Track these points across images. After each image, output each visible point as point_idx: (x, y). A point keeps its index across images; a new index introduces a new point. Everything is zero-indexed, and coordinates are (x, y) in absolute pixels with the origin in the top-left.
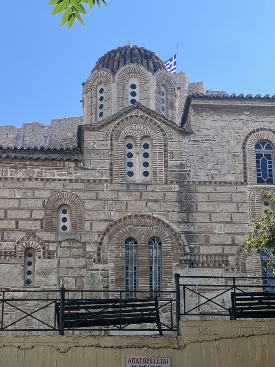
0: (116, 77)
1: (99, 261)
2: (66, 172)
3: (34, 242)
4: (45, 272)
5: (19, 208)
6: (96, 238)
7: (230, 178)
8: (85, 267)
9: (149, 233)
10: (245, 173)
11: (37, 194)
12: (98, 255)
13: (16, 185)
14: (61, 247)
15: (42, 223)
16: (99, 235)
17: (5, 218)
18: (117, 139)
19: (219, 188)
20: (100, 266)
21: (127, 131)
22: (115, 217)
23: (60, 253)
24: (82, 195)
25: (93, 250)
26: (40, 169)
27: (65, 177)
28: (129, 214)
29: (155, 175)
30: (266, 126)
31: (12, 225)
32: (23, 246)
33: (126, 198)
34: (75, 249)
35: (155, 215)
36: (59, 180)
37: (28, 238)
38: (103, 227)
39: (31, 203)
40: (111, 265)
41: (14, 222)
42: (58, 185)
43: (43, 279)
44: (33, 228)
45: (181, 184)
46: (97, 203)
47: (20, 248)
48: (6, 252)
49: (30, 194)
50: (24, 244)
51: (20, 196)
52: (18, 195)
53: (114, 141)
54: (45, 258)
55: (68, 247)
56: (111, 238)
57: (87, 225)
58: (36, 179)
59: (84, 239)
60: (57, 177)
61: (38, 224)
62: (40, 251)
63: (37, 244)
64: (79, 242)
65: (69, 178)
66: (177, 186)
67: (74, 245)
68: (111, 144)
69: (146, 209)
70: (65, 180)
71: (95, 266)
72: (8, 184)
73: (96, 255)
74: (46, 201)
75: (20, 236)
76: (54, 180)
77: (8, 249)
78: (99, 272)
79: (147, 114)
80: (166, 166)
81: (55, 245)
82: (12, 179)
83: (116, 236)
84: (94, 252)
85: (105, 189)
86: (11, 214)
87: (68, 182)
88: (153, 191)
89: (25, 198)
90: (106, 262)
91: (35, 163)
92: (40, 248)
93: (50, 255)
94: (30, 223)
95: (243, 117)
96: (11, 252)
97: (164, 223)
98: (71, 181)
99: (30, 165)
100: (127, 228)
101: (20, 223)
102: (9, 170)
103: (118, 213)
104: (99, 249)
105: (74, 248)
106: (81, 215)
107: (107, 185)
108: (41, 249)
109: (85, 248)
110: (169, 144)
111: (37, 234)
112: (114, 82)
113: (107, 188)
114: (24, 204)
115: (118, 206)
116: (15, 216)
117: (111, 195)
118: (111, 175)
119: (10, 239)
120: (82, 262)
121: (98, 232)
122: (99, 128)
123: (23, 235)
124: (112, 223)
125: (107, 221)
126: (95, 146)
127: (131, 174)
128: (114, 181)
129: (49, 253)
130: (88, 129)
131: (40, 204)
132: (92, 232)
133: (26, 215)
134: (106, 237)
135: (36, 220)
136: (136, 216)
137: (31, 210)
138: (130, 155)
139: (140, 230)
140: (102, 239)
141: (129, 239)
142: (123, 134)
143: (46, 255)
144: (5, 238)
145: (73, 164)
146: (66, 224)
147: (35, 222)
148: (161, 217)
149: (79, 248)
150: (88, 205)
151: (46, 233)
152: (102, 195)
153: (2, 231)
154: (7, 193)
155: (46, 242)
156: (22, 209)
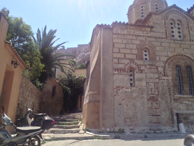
1: (165, 76)
2: (146, 33)
3: (134, 65)
4: (140, 80)
5: (125, 48)
6: (163, 65)
8: (159, 78)
9: (186, 63)
11: (133, 42)
13: (123, 37)
14: (146, 68)
15: (136, 56)
16: (164, 63)
17: (119, 52)
18: (167, 19)
20: (166, 78)
21: (171, 16)
22: (170, 55)
23: (146, 70)
24: (155, 44)
25: (161, 70)
26: (134, 30)
27: (145, 35)
28: (176, 54)
29: (185, 37)
31: (123, 56)
32: (128, 66)
33: (174, 46)
34: (153, 69)
35: (187, 55)
36: (143, 36)
37: (131, 63)
38: (165, 59)
39: (131, 46)
40: (170, 78)
41: (123, 55)
42: (143, 39)
43: (139, 83)
44: (133, 58)
46: (161, 48)
48: (121, 69)
49: (130, 41)
50: (129, 65)
51: (125, 42)
52: (124, 42)
53: (166, 21)
54: (139, 73)
55: (149, 68)
56: (169, 64)
57: (158, 58)
58: (132, 35)
59: (157, 64)
60: (142, 34)
61: (135, 56)
62: (137, 69)
63: (135, 66)
64: (154, 66)
65: (147, 35)
67: (152, 67)
69: (183, 52)
70: (146, 36)
71: (163, 78)
72: (120, 36)
73: (163, 73)
74: (138, 46)
75: (127, 61)
76: (141, 36)
77: (121, 68)
78: (166, 81)
79: (179, 10)
80: (189, 34)
81: (144, 67)
82: (121, 34)
83: (171, 63)
84: (162, 71)
85: (164, 42)
86: (122, 51)
87: (147, 37)
88: (185, 44)
89: (128, 44)
90: (168, 76)
91: (132, 27)
92: (136, 68)
93: (141, 71)
94: (131, 55)
96: (123, 69)
97: (191, 59)
99: (130, 28)
100: (176, 60)
101: (126, 55)
102: (119, 30)
103: (171, 53)
104: (164, 70)
105: (152, 68)
106: (154, 53)
107: (165, 40)
108: (137, 68)
109: (157, 69)
110: (190, 24)
111: (135, 61)
113: (165, 41)
114: (128, 46)
115: (171, 50)
116: (124, 52)
117: (167, 45)
118: (166, 35)
119: (122, 63)
120: (157, 76)
121: (163, 61)
122: (159, 14)
124: (169, 57)
125: (166, 56)
126: (158, 22)
127: (173, 36)
128: (168, 38)
130: (154, 14)
131: (135, 47)
132: (160, 61)
133: (129, 51)
134: (167, 64)
135: (134, 54)
136: (179, 55)
137: (131, 49)
138: (172, 28)
139: (182, 61)
140: (165, 65)
141: (177, 66)
142: (169, 18)
144: (120, 62)
145: (149, 29)
146: (146, 57)
147: (134, 55)
148: (190, 56)
150: (157, 48)
151: (139, 61)
152: (163, 44)
153: (118, 59)
154: (120, 41)
155: (139, 65)
156: (127, 49)
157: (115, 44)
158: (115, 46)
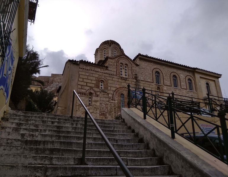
2: (103, 70)
4: (96, 101)
5: (87, 79)
7: (149, 80)
8: (108, 101)
10: (153, 80)
11: (94, 75)
12: (113, 98)
13: (87, 71)
15: (95, 85)
16: (113, 92)
17: (83, 81)
19: (146, 83)
20: (113, 101)
21: (121, 61)
22: (118, 86)
23: (100, 95)
24: (108, 78)
26: (94, 67)
27: (102, 72)
28: (122, 86)
29: (129, 76)
31: (85, 84)
33: (121, 81)
34: (105, 95)
36: (101, 72)
37: (90, 89)
38: (114, 89)
39: (92, 78)
40: (116, 102)
42: (101, 74)
43: (95, 103)
44: (92, 86)
46: (112, 81)
47: (87, 92)
48: (83, 93)
49: (91, 75)
50: (89, 91)
52: (87, 75)
55: (103, 94)
57: (109, 88)
58: (93, 71)
59: (108, 92)
60: (100, 71)
61: (94, 85)
63: (93, 92)
64: (106, 93)
66: (135, 80)
68: (117, 64)
71: (112, 101)
74: (96, 78)
75: (88, 88)
78: (113, 103)
80: (132, 74)
81: (99, 93)
82: (85, 69)
83: (118, 92)
84: (111, 97)
86: (85, 80)
88: (129, 81)
89: (89, 76)
90: (115, 100)
91: (93, 65)
93: (97, 96)
94: (91, 84)
95: (152, 64)
96: (85, 93)
98: (104, 73)
100: (121, 90)
101: (88, 84)
104: (113, 96)
106: (107, 84)
107: (115, 76)
108: (94, 94)
109: (108, 95)
110: (133, 67)
111: (93, 88)
112: (110, 48)
114: (89, 78)
115: (118, 83)
116: (86, 81)
117: (116, 80)
118: (116, 73)
119: (85, 89)
120: (108, 99)
121: (112, 90)
122: (113, 59)
124: (117, 88)
125: (115, 87)
127: (121, 74)
128: (117, 76)
129: (97, 95)
130: (110, 58)
131: (94, 79)
133: (90, 81)
134: (115, 93)
135: (93, 84)
136: (124, 87)
137: (92, 80)
138: (121, 69)
139: (125, 92)
140: (114, 93)
141: (121, 94)
144: (83, 88)
145: (105, 68)
146: (102, 87)
150: (110, 82)
151: (96, 88)
152: (114, 79)
153: (82, 85)
154: (84, 73)
155: (96, 91)
156: (89, 79)
157: (80, 75)
158: (80, 77)
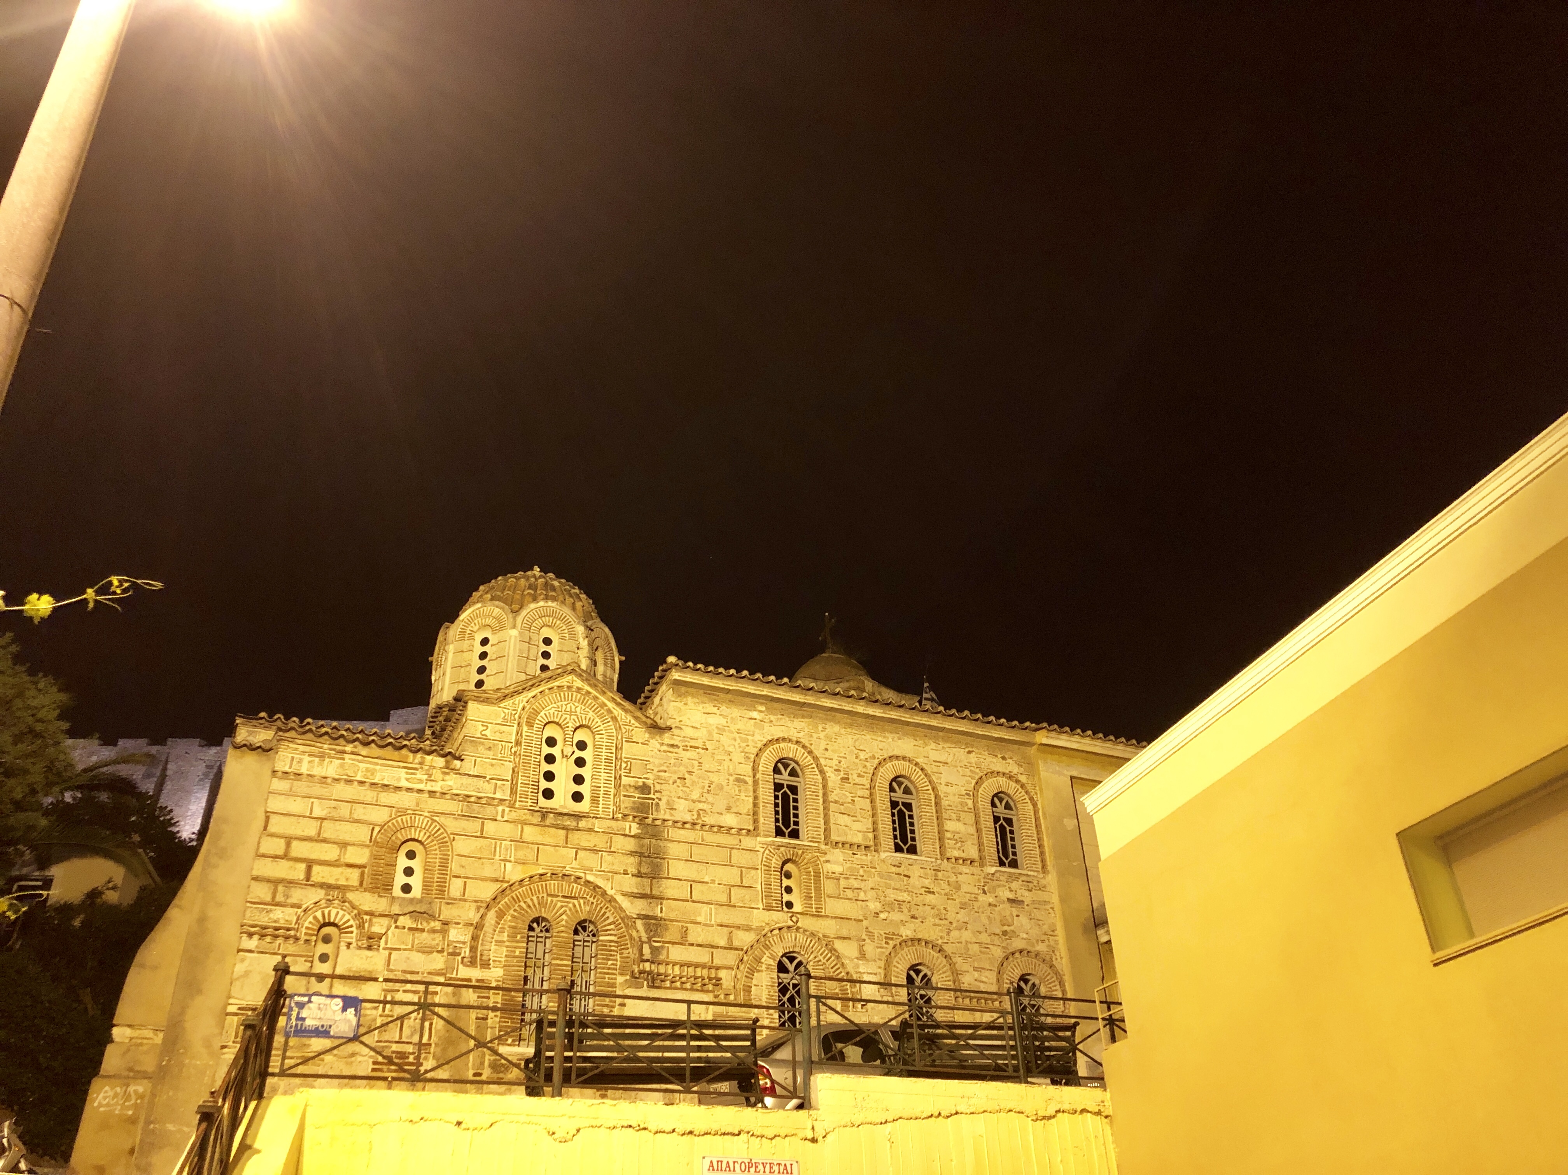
0: (519, 619)
1: (472, 963)
2: (426, 777)
3: (341, 913)
5: (318, 839)
6: (472, 915)
7: (730, 820)
8: (442, 973)
9: (577, 911)
10: (755, 813)
11: (360, 812)
12: (473, 949)
13: (318, 790)
14: (397, 927)
15: (362, 874)
16: (478, 908)
17: (285, 856)
18: (530, 725)
19: (710, 837)
20: (475, 973)
21: (549, 711)
22: (514, 873)
23: (393, 938)
24: (452, 825)
25: (462, 939)
26: (370, 763)
27: (420, 786)
28: (542, 871)
29: (595, 800)
30: (794, 734)
31: (298, 872)
32: (315, 918)
33: (539, 839)
34: (425, 934)
35: (590, 878)
36: (409, 790)
37: (329, 902)
38: (487, 891)
39: (346, 831)
40: (497, 972)
41: (303, 866)
42: (406, 800)
44: (342, 882)
45: (641, 823)
46: (480, 843)
47: (308, 922)
48: (276, 929)
49: (344, 810)
50: (319, 915)
51: (322, 814)
52: (317, 812)
53: (525, 728)
54: (359, 948)
55: (410, 929)
56: (501, 915)
57: (455, 888)
58: (361, 783)
59: (447, 913)
60: (404, 784)
61: (355, 874)
62: (352, 932)
63: (347, 917)
64: (435, 919)
65: (429, 787)
66: (634, 826)
67: (425, 924)
68: (519, 734)
69: (575, 864)
70: (420, 791)
71: (464, 972)
72: (301, 786)
73: (468, 950)
74: (377, 829)
75: (312, 896)
76: (398, 788)
77: (281, 923)
79: (590, 685)
80: (618, 786)
81: (385, 921)
82: (310, 777)
83: (512, 912)
84: (464, 943)
85: (499, 818)
86: (299, 849)
87: (427, 795)
88: (590, 830)
89: (333, 819)
90: (486, 965)
92: (351, 926)
93: (371, 942)
94: (337, 871)
95: (755, 714)
96: (288, 929)
97: (604, 893)
98: (432, 793)
99: (353, 753)
100: (535, 898)
101: (316, 869)
102: (306, 759)
103: (519, 867)
104: (475, 938)
105: (423, 930)
106: (444, 865)
107: (503, 811)
108: (354, 929)
109: (444, 932)
110: (626, 746)
111: (350, 896)
112: (514, 627)
113: (503, 817)
114: (330, 830)
115: (521, 854)
116: (306, 855)
117: (508, 830)
118: (513, 791)
119: (290, 901)
120: (438, 961)
121: (476, 901)
123: (319, 894)
124: (505, 885)
125: (496, 880)
126: (487, 733)
127: (548, 794)
128: (518, 804)
129: (370, 939)
130: (477, 699)
131: (362, 834)
132: (465, 900)
133: (330, 853)
134: (491, 915)
135: (350, 866)
136: (554, 875)
137: (344, 845)
138: (550, 759)
139: (559, 904)
140: (483, 917)
141: (536, 920)
142: (542, 717)
143: (365, 943)
144: (280, 898)
145: (440, 762)
146: (409, 880)
147: (350, 870)
148: (600, 882)
149: (433, 931)
150: (462, 846)
151: (367, 895)
152: (490, 828)
153: (276, 882)
154: (297, 806)
155: (367, 913)
156: (325, 841)
157: (274, 819)
158: (272, 828)
